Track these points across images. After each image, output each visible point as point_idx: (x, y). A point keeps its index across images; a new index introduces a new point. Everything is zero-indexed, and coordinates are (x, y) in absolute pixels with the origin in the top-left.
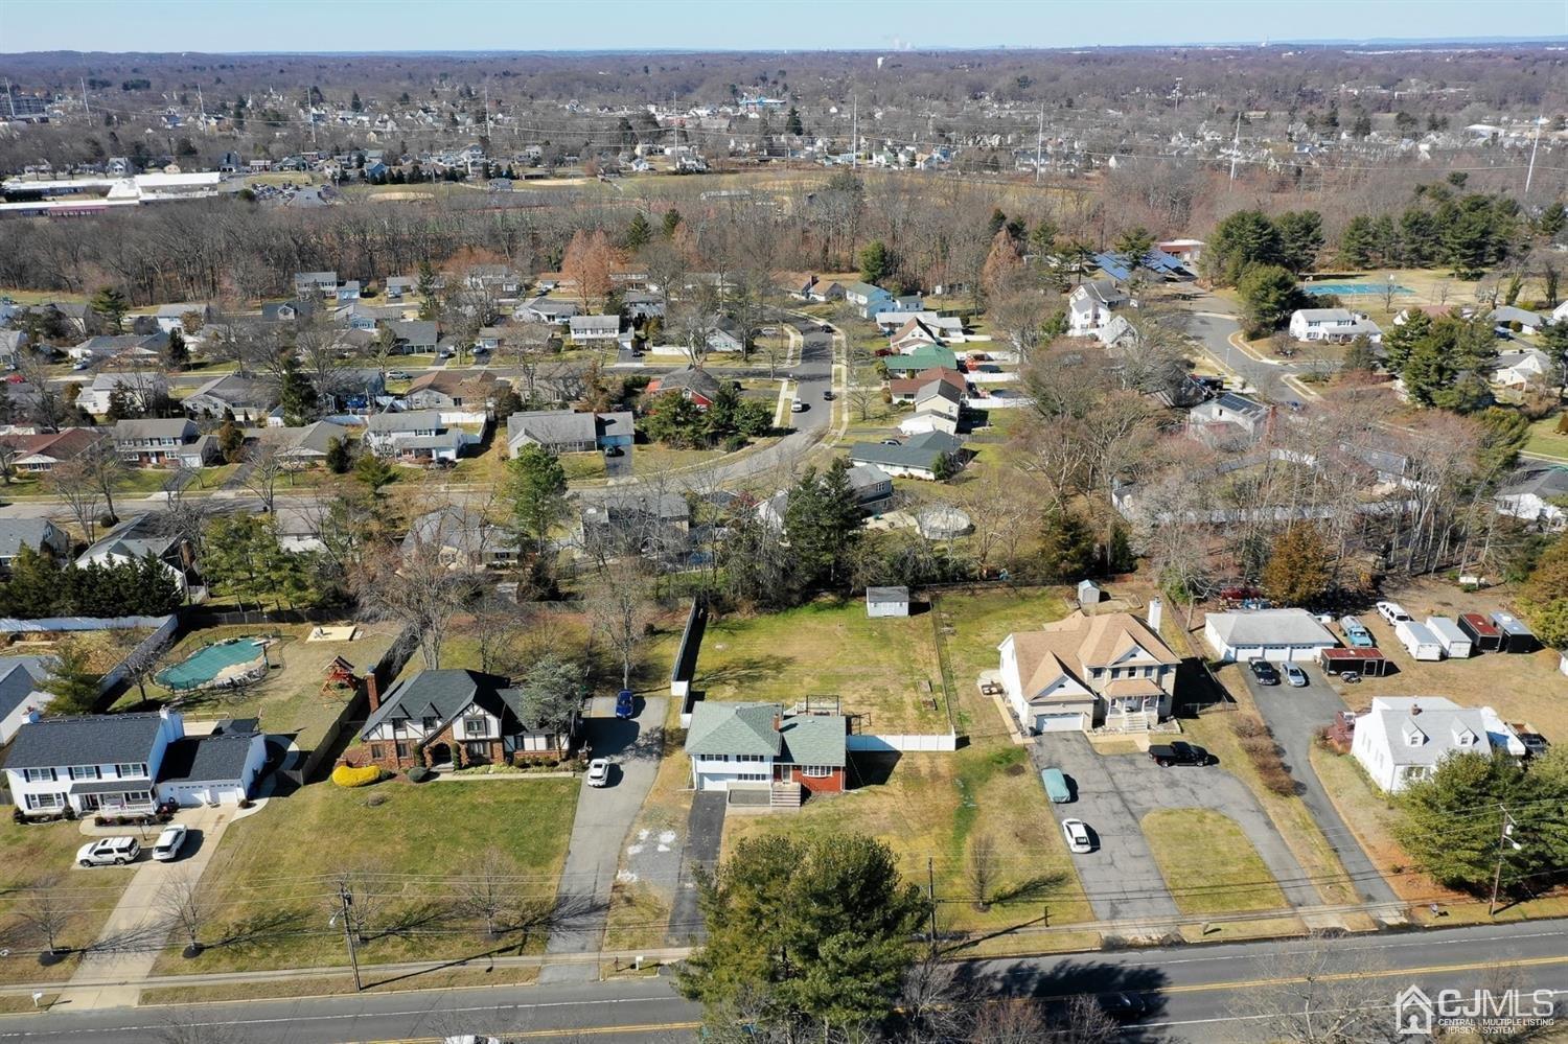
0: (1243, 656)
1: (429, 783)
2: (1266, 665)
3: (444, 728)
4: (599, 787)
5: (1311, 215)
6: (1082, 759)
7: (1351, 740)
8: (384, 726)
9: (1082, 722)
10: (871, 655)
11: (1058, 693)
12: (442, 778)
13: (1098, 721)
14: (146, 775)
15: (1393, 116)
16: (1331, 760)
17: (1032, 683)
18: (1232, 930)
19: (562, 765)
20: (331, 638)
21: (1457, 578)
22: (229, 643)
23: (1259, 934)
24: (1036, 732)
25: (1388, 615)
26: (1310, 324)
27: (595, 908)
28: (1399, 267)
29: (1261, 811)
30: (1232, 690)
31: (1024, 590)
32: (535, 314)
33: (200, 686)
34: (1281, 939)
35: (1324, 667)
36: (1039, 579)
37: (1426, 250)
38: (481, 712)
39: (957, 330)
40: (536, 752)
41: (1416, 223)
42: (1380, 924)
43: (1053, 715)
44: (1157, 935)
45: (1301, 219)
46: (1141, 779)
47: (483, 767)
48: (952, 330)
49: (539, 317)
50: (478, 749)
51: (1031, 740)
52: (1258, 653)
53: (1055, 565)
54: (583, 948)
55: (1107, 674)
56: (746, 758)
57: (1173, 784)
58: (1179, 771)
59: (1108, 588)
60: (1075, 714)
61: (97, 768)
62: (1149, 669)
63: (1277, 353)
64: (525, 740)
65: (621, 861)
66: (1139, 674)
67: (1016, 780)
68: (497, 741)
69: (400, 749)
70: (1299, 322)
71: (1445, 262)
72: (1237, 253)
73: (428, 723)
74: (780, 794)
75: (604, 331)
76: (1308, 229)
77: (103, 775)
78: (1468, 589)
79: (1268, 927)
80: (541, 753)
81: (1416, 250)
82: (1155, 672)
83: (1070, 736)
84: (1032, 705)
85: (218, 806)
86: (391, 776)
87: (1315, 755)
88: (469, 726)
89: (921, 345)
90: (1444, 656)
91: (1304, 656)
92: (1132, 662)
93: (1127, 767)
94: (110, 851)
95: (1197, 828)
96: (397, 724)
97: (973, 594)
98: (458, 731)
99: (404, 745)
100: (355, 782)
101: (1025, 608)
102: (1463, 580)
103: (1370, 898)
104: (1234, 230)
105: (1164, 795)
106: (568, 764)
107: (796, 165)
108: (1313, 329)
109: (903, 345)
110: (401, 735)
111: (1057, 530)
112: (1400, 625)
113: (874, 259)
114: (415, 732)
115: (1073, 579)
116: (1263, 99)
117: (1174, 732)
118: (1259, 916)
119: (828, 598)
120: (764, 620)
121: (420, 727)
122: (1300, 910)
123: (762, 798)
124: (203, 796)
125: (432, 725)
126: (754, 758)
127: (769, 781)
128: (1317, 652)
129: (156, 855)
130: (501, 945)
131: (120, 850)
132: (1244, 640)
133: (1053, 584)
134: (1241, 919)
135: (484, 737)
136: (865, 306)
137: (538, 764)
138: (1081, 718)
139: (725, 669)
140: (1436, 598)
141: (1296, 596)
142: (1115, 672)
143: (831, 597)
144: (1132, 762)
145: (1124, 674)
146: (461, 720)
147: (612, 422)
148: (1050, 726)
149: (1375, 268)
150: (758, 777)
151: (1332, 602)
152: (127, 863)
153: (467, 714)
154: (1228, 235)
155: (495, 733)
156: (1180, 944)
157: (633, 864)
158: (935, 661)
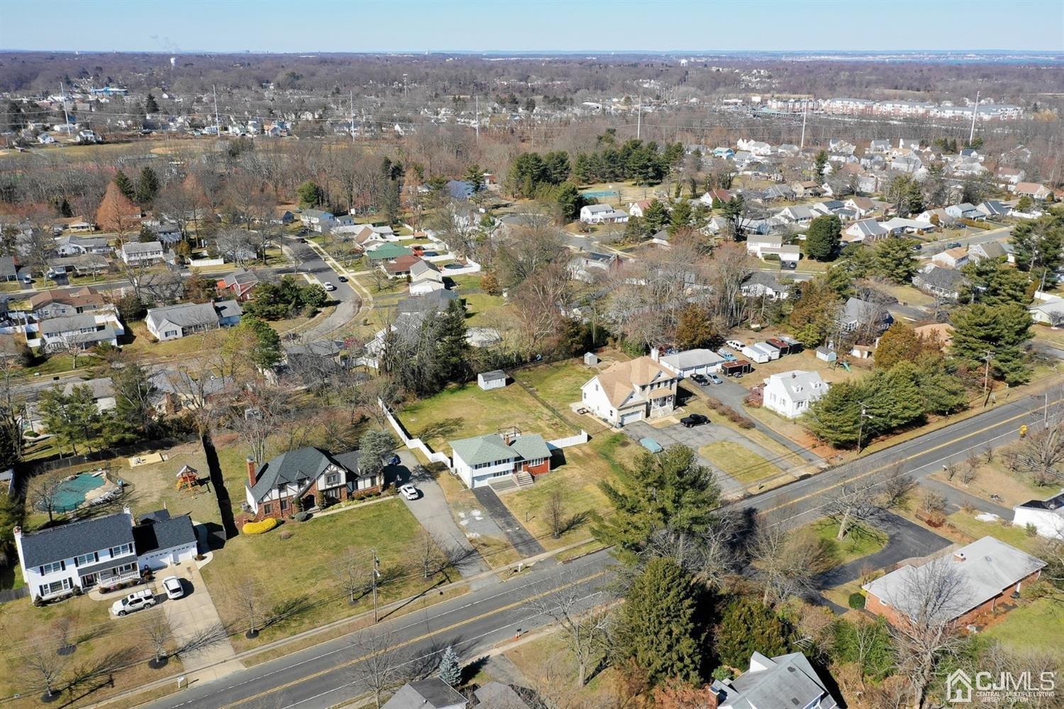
0: (687, 374)
1: (311, 520)
2: (701, 376)
3: (312, 485)
4: (416, 499)
5: (563, 154)
6: (651, 432)
7: (762, 400)
8: (273, 491)
9: (641, 416)
10: (503, 409)
11: (631, 402)
12: (315, 516)
13: (648, 415)
14: (131, 551)
15: (541, 97)
16: (756, 410)
17: (615, 400)
18: (768, 485)
19: (383, 494)
20: (147, 462)
21: (749, 326)
22: (72, 479)
23: (780, 484)
24: (622, 425)
25: (735, 346)
26: (593, 213)
27: (469, 554)
28: (605, 182)
29: (744, 437)
30: (695, 392)
31: (555, 364)
32: (75, 248)
33: (80, 507)
34: (788, 484)
35: (725, 373)
36: (561, 356)
37: (617, 172)
38: (335, 469)
39: (390, 234)
40: (365, 490)
41: (610, 157)
42: (821, 469)
43: (628, 415)
44: (741, 495)
45: (558, 157)
46: (684, 435)
47: (336, 505)
48: (387, 234)
49: (79, 249)
50: (332, 494)
51: (622, 429)
52: (692, 372)
53: (569, 348)
54: (482, 571)
55: (648, 388)
56: (500, 462)
57: (699, 434)
58: (697, 428)
59: (600, 356)
60: (637, 412)
61: (96, 554)
62: (666, 382)
63: (581, 231)
64: (359, 483)
65: (462, 530)
66: (662, 385)
67: (628, 448)
68: (344, 486)
69: (283, 503)
70: (586, 213)
71: (632, 178)
72: (527, 178)
73: (300, 483)
74: (519, 479)
75: (152, 253)
76: (563, 162)
77: (100, 558)
78: (757, 330)
79: (781, 481)
80: (368, 489)
81: (612, 172)
82: (669, 383)
83: (638, 424)
84: (619, 410)
85: (179, 564)
86: (283, 522)
87: (748, 410)
88: (328, 480)
89: (379, 245)
90: (770, 360)
91: (712, 370)
92: (659, 379)
93: (674, 432)
94: (140, 600)
95: (723, 449)
96: (282, 488)
97: (530, 370)
98: (321, 484)
99: (285, 501)
100: (263, 529)
101: (562, 373)
102: (753, 326)
103: (810, 460)
104: (523, 164)
105: (699, 439)
106: (386, 492)
107: (173, 135)
108: (594, 217)
109: (367, 245)
110: (283, 495)
111: (566, 328)
112: (743, 349)
113: (310, 194)
114: (293, 491)
115: (580, 354)
116: (453, 87)
117: (684, 412)
118: (774, 477)
119: (453, 385)
120: (426, 402)
121: (296, 487)
122: (788, 471)
123: (511, 484)
124: (168, 560)
125: (303, 485)
126: (504, 461)
127: (511, 474)
128: (719, 366)
129: (172, 596)
130: (436, 582)
131: (147, 598)
132: (687, 366)
133: (568, 358)
134: (768, 480)
135: (336, 485)
136: (317, 224)
137: (370, 496)
138: (640, 414)
139: (427, 430)
140: (745, 337)
141: (696, 342)
142: (652, 386)
143: (454, 384)
144: (675, 429)
145: (656, 386)
146: (323, 476)
147: (224, 308)
148: (627, 421)
149: (594, 183)
150: (504, 473)
151: (714, 343)
152: (152, 606)
153: (327, 472)
154: (520, 167)
155: (343, 481)
156: (751, 496)
157: (468, 528)
158: (540, 405)
